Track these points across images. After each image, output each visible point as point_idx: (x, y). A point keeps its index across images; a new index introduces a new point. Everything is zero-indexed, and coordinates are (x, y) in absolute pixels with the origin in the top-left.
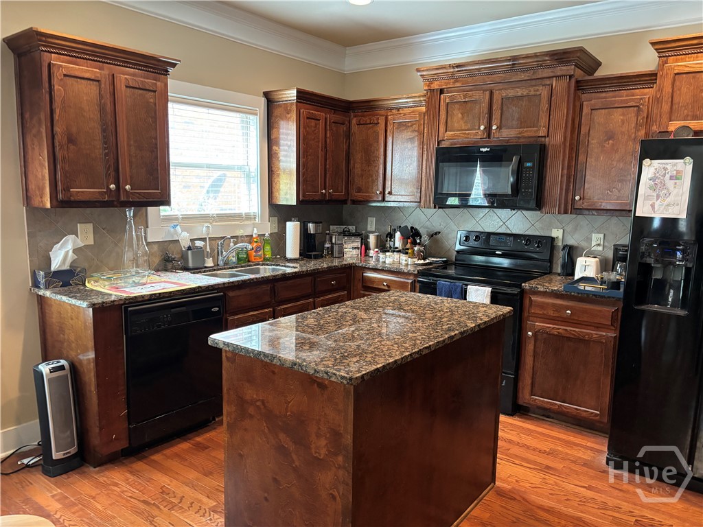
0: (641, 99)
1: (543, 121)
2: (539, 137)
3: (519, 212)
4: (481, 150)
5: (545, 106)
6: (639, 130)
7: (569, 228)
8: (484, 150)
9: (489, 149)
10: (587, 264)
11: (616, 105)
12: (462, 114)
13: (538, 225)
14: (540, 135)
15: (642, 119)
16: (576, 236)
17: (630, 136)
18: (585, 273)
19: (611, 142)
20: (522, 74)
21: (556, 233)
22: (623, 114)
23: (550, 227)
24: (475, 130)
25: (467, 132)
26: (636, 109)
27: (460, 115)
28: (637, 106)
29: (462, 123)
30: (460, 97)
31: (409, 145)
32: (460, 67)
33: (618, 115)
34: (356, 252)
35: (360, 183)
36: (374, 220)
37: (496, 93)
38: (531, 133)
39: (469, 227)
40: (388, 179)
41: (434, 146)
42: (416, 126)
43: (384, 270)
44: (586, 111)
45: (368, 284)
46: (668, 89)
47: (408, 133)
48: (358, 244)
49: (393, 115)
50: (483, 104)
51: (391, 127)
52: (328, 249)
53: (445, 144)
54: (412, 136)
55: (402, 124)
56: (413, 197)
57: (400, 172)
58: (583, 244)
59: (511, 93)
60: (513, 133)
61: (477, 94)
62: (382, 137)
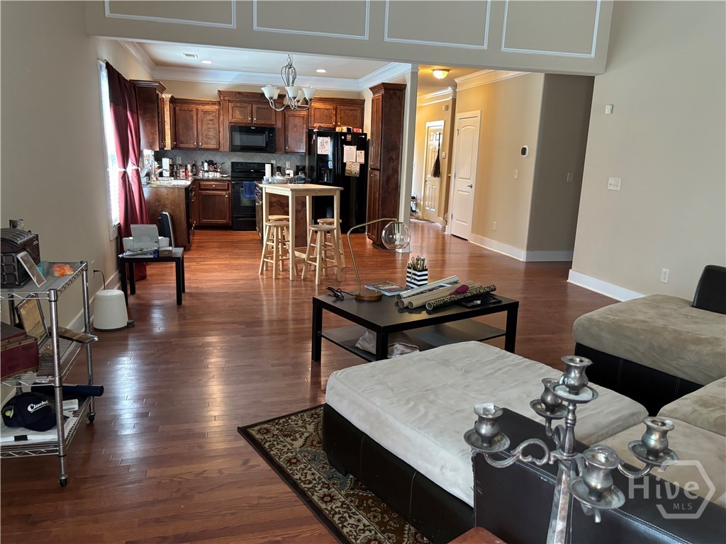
0: (304, 114)
1: (273, 119)
4: (252, 128)
5: (274, 113)
6: (304, 125)
7: (277, 160)
9: (255, 128)
11: (297, 116)
12: (240, 112)
14: (273, 124)
15: (305, 121)
16: (281, 162)
17: (301, 127)
19: (295, 128)
21: (273, 162)
22: (299, 119)
23: (270, 160)
24: (246, 119)
25: (242, 120)
26: (303, 118)
27: (238, 112)
29: (239, 116)
30: (238, 105)
31: (211, 122)
32: (239, 93)
33: (297, 119)
34: (184, 174)
35: (182, 139)
36: (180, 158)
37: (254, 106)
38: (269, 122)
39: (234, 160)
40: (200, 137)
41: (227, 124)
42: (214, 114)
43: (212, 180)
44: (286, 116)
45: (203, 187)
46: (313, 113)
47: (210, 117)
48: (184, 170)
49: (200, 107)
50: (249, 109)
51: (200, 114)
52: (176, 172)
53: (233, 124)
54: (212, 118)
55: (206, 113)
56: (215, 147)
57: (206, 135)
58: (284, 166)
59: (260, 106)
60: (262, 122)
61: (246, 105)
62: (195, 117)
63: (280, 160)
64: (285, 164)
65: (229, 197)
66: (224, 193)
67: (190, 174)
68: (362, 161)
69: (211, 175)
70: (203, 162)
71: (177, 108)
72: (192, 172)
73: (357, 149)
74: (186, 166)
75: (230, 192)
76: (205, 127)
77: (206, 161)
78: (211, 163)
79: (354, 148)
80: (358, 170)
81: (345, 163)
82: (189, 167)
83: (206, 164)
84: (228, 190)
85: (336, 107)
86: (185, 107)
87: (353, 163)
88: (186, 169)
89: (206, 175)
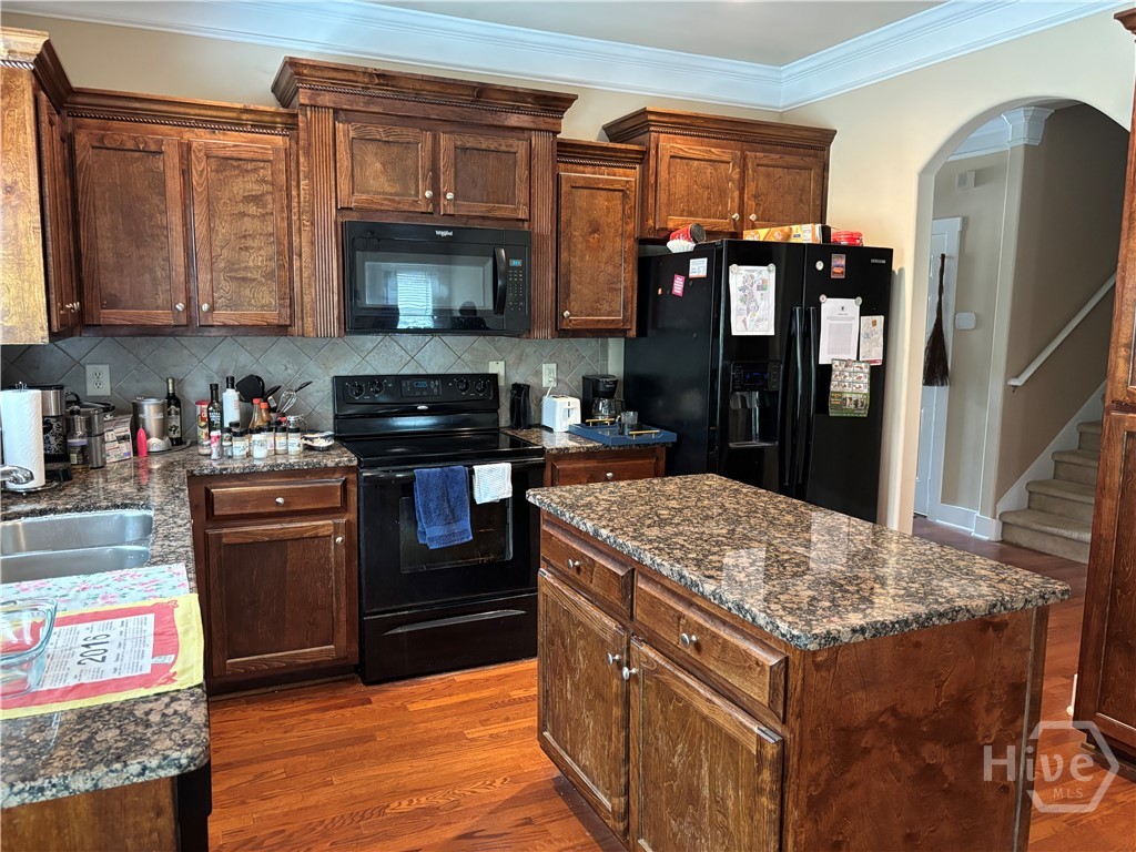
0: (627, 182)
1: (522, 195)
2: (518, 220)
3: (437, 338)
4: (438, 233)
5: (522, 172)
6: (627, 223)
7: (512, 358)
8: (444, 234)
9: (451, 234)
10: (571, 406)
11: (601, 186)
12: (383, 164)
13: (467, 357)
14: (520, 217)
15: (630, 208)
16: (522, 369)
17: (617, 230)
18: (570, 419)
19: (596, 235)
20: (488, 115)
21: (496, 368)
22: (608, 200)
23: (485, 359)
24: (410, 195)
25: (397, 198)
26: (621, 194)
27: (378, 165)
28: (622, 191)
29: (382, 179)
30: (378, 132)
31: (252, 209)
32: (384, 78)
33: (601, 200)
34: (126, 447)
35: (111, 283)
36: (105, 370)
37: (444, 140)
38: (505, 211)
39: (347, 369)
40: (204, 277)
41: (328, 217)
42: (266, 173)
43: (272, 473)
44: (565, 188)
45: (227, 511)
46: (663, 174)
47: (244, 185)
48: (125, 430)
49: (200, 138)
50: (423, 154)
51: (199, 166)
52: (84, 451)
53: (354, 217)
54: (257, 189)
55: (228, 164)
56: (272, 317)
57: (231, 266)
58: (531, 381)
59: (471, 142)
60: (479, 209)
61: (410, 134)
62: (174, 185)
63: (520, 359)
64: (539, 373)
65: (347, 543)
66: (324, 525)
67: (156, 443)
68: (876, 355)
69: (261, 448)
70: (214, 389)
71: (82, 139)
72: (163, 433)
73: (864, 312)
74: (136, 410)
75: (352, 516)
76: (223, 229)
77: (231, 383)
78: (252, 389)
79: (852, 305)
80: (866, 391)
81: (828, 369)
82: (151, 413)
83: (230, 398)
84: (344, 508)
85: (744, 158)
86: (124, 132)
87: (847, 363)
88: (136, 425)
89: (239, 447)
